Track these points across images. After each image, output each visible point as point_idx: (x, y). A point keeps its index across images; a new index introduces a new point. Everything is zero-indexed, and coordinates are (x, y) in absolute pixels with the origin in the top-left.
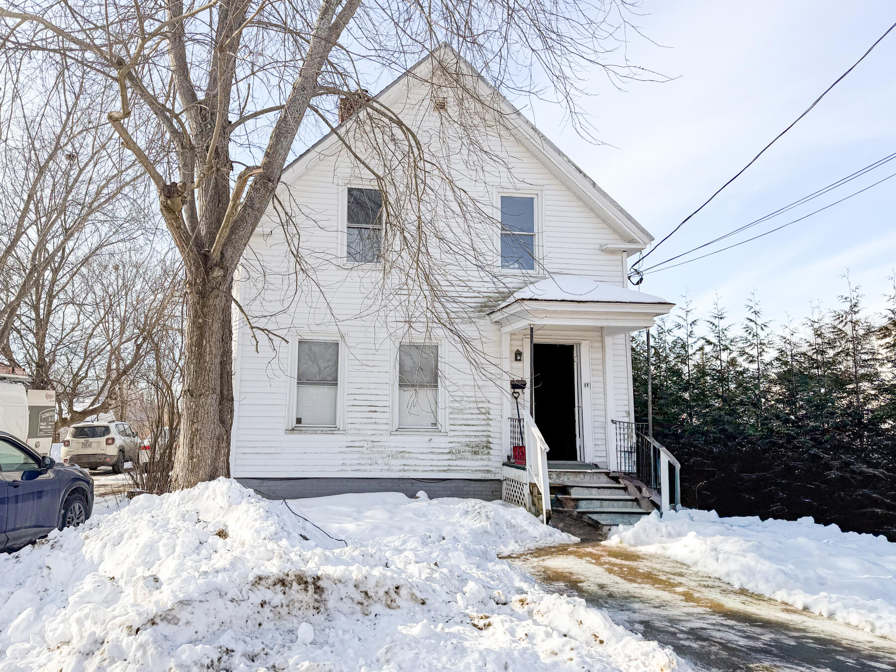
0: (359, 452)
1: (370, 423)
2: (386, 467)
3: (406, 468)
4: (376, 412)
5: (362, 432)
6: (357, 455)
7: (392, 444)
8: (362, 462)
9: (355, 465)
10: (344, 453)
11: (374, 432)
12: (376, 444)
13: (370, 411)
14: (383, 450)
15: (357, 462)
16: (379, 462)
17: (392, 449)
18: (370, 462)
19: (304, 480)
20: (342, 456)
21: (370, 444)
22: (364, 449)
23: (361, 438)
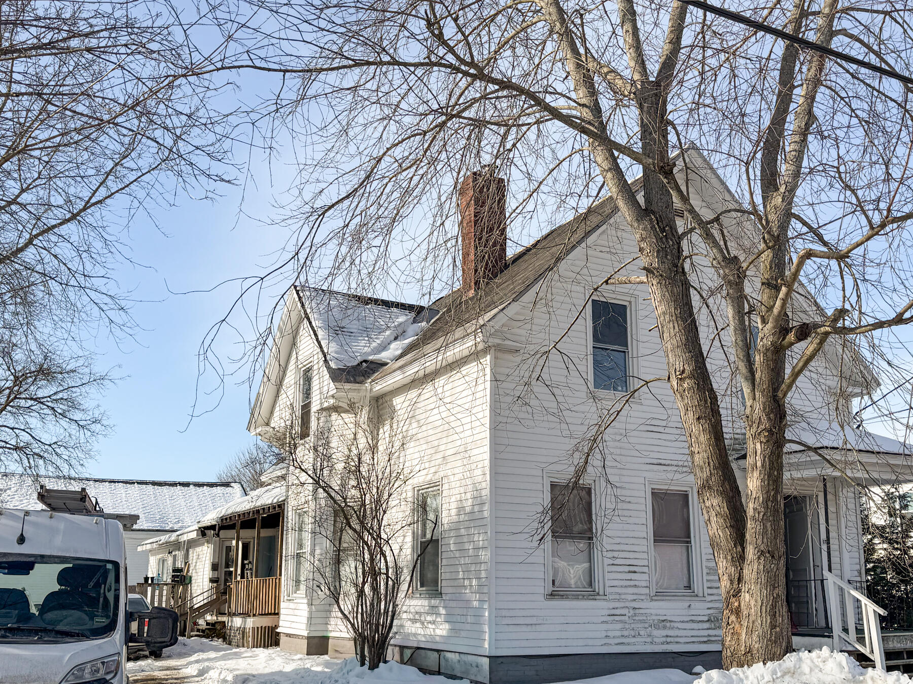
0: (621, 621)
1: (630, 586)
2: (649, 640)
3: (669, 640)
4: (635, 572)
5: (623, 597)
6: (619, 626)
7: (653, 611)
8: (626, 633)
9: (618, 637)
10: (606, 622)
11: (635, 597)
12: (637, 611)
13: (630, 572)
14: (645, 618)
15: (618, 633)
16: (642, 633)
17: (654, 617)
18: (633, 633)
19: (565, 658)
20: (605, 626)
21: (632, 612)
22: (626, 618)
23: (622, 605)
